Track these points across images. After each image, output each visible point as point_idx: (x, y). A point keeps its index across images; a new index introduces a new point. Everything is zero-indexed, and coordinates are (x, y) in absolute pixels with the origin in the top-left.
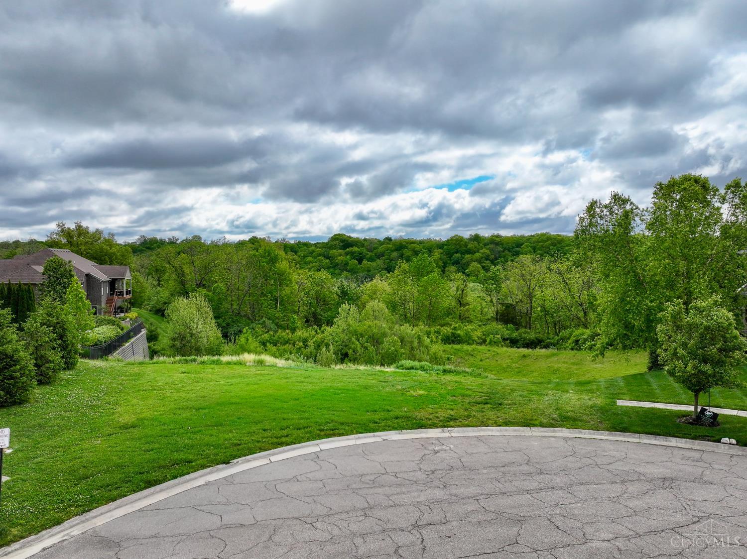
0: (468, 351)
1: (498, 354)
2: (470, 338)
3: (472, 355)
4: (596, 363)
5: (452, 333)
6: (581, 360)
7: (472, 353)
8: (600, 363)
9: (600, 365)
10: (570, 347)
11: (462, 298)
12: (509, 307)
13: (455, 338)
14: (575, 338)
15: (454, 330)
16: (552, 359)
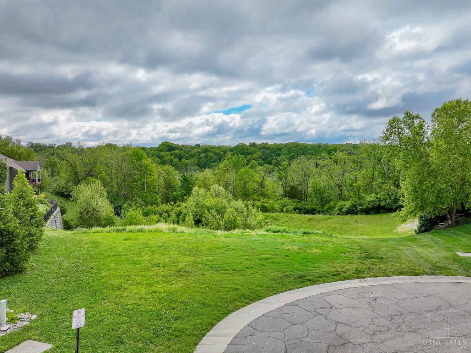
0: (273, 217)
1: (293, 218)
2: (273, 209)
3: (277, 220)
4: (358, 223)
5: (262, 205)
6: (348, 221)
7: (277, 218)
8: (361, 223)
9: (361, 224)
10: (336, 213)
11: (263, 182)
12: (293, 188)
13: (264, 208)
14: (339, 207)
15: (263, 203)
16: (328, 221)
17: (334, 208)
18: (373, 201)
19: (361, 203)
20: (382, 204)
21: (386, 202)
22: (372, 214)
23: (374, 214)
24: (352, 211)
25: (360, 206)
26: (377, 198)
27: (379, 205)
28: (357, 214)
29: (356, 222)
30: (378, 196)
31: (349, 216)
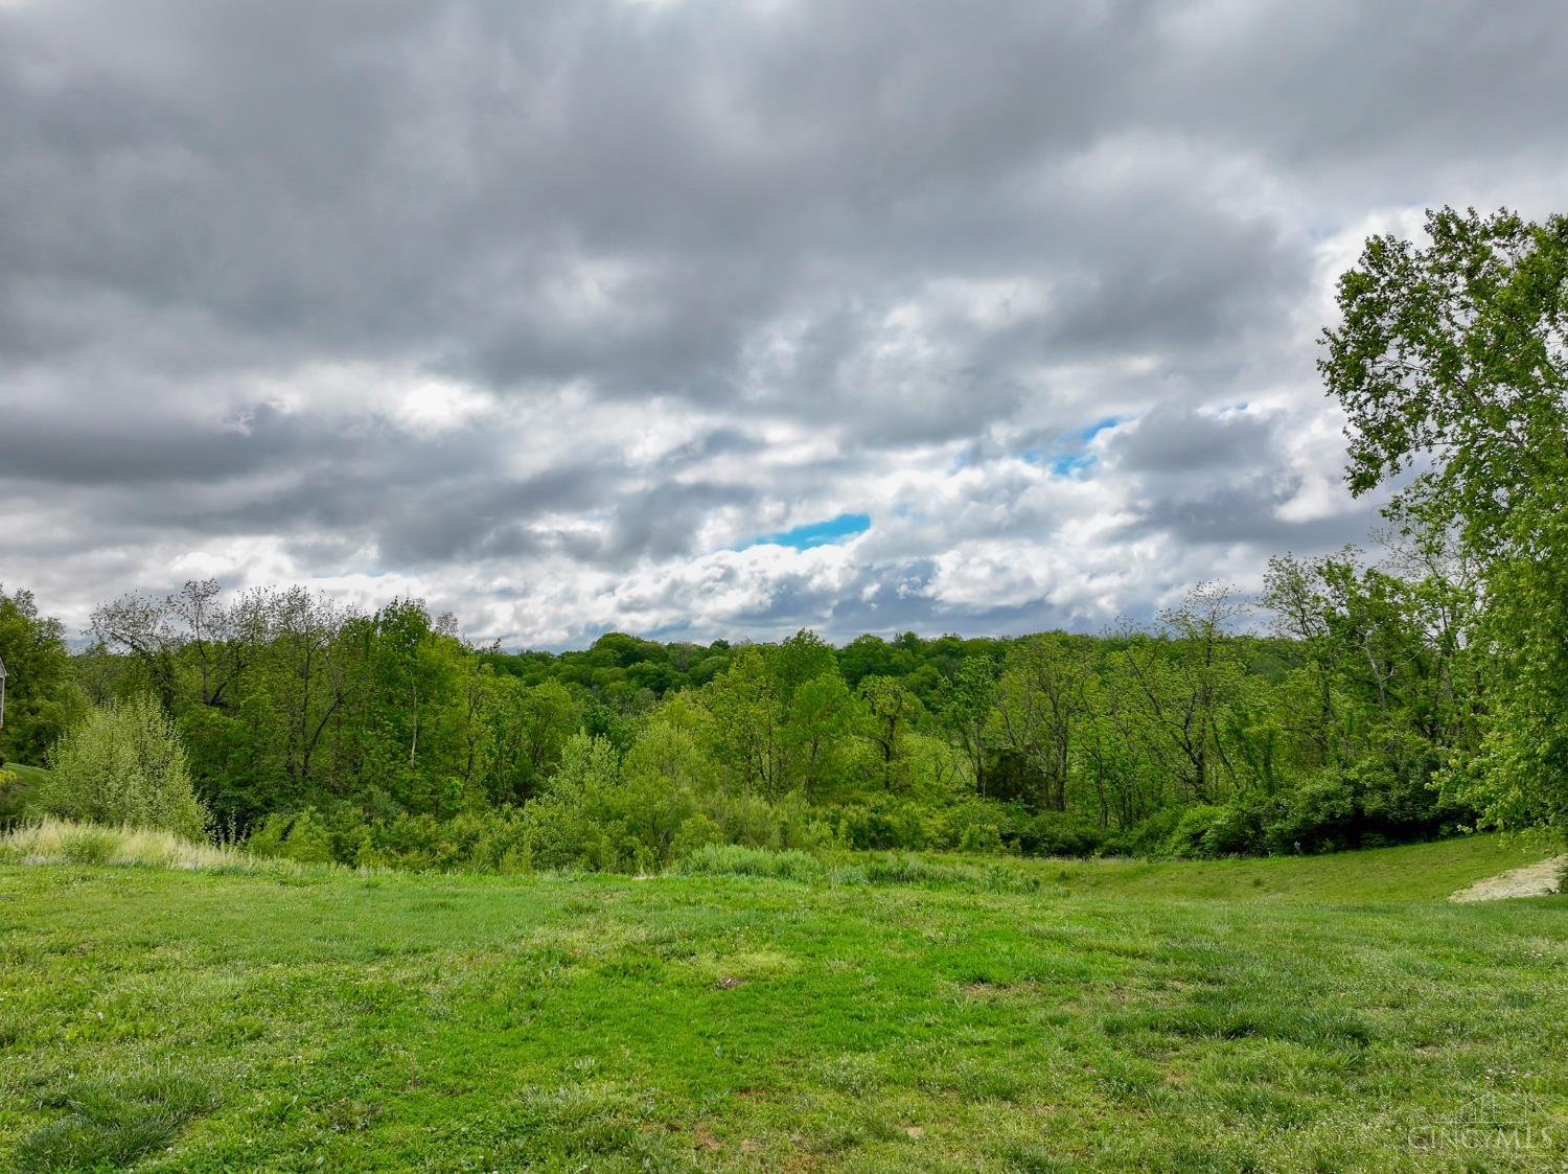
2: (918, 832)
4: (1266, 891)
5: (871, 820)
6: (1223, 882)
8: (1279, 890)
9: (1280, 895)
10: (1178, 852)
11: (891, 737)
12: (1007, 758)
13: (879, 832)
14: (1188, 830)
15: (876, 813)
16: (1141, 883)
17: (1169, 833)
18: (1327, 797)
19: (1278, 805)
20: (1373, 803)
21: (1387, 799)
22: (1328, 851)
23: (1336, 850)
24: (1241, 842)
25: (1274, 818)
26: (1346, 782)
27: (1358, 811)
28: (1264, 854)
29: (1257, 883)
30: (1352, 774)
31: (1230, 863)
